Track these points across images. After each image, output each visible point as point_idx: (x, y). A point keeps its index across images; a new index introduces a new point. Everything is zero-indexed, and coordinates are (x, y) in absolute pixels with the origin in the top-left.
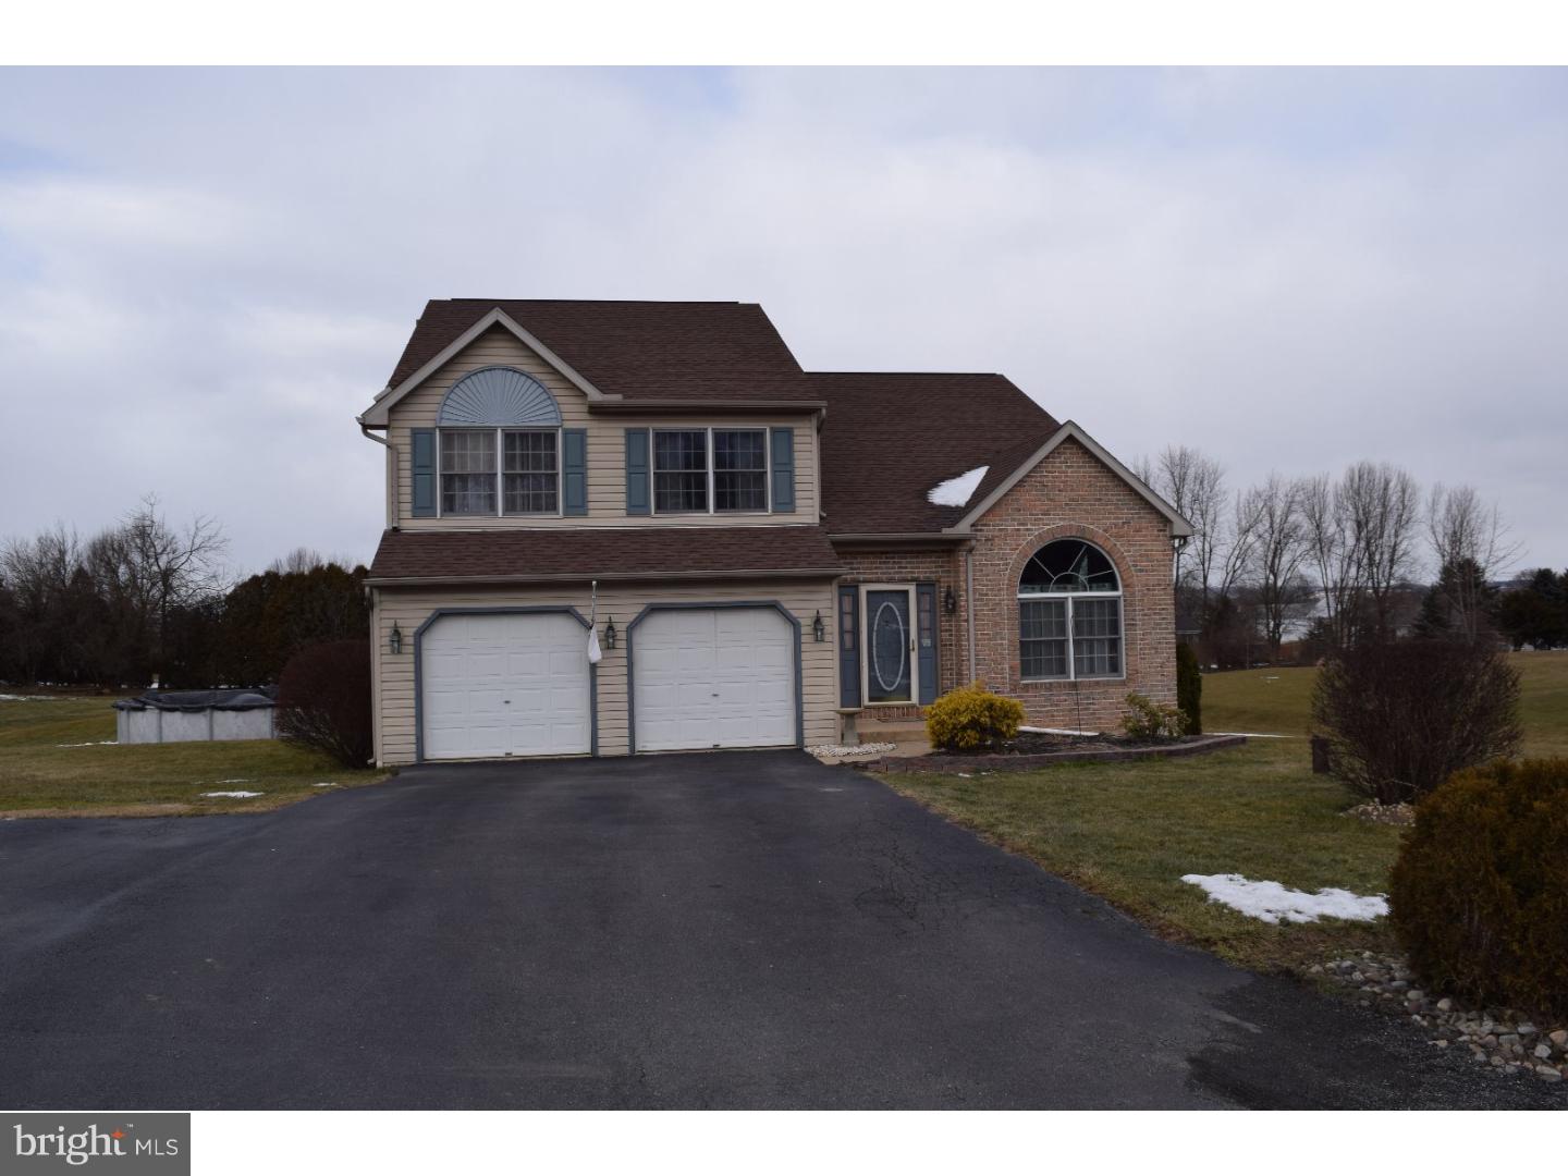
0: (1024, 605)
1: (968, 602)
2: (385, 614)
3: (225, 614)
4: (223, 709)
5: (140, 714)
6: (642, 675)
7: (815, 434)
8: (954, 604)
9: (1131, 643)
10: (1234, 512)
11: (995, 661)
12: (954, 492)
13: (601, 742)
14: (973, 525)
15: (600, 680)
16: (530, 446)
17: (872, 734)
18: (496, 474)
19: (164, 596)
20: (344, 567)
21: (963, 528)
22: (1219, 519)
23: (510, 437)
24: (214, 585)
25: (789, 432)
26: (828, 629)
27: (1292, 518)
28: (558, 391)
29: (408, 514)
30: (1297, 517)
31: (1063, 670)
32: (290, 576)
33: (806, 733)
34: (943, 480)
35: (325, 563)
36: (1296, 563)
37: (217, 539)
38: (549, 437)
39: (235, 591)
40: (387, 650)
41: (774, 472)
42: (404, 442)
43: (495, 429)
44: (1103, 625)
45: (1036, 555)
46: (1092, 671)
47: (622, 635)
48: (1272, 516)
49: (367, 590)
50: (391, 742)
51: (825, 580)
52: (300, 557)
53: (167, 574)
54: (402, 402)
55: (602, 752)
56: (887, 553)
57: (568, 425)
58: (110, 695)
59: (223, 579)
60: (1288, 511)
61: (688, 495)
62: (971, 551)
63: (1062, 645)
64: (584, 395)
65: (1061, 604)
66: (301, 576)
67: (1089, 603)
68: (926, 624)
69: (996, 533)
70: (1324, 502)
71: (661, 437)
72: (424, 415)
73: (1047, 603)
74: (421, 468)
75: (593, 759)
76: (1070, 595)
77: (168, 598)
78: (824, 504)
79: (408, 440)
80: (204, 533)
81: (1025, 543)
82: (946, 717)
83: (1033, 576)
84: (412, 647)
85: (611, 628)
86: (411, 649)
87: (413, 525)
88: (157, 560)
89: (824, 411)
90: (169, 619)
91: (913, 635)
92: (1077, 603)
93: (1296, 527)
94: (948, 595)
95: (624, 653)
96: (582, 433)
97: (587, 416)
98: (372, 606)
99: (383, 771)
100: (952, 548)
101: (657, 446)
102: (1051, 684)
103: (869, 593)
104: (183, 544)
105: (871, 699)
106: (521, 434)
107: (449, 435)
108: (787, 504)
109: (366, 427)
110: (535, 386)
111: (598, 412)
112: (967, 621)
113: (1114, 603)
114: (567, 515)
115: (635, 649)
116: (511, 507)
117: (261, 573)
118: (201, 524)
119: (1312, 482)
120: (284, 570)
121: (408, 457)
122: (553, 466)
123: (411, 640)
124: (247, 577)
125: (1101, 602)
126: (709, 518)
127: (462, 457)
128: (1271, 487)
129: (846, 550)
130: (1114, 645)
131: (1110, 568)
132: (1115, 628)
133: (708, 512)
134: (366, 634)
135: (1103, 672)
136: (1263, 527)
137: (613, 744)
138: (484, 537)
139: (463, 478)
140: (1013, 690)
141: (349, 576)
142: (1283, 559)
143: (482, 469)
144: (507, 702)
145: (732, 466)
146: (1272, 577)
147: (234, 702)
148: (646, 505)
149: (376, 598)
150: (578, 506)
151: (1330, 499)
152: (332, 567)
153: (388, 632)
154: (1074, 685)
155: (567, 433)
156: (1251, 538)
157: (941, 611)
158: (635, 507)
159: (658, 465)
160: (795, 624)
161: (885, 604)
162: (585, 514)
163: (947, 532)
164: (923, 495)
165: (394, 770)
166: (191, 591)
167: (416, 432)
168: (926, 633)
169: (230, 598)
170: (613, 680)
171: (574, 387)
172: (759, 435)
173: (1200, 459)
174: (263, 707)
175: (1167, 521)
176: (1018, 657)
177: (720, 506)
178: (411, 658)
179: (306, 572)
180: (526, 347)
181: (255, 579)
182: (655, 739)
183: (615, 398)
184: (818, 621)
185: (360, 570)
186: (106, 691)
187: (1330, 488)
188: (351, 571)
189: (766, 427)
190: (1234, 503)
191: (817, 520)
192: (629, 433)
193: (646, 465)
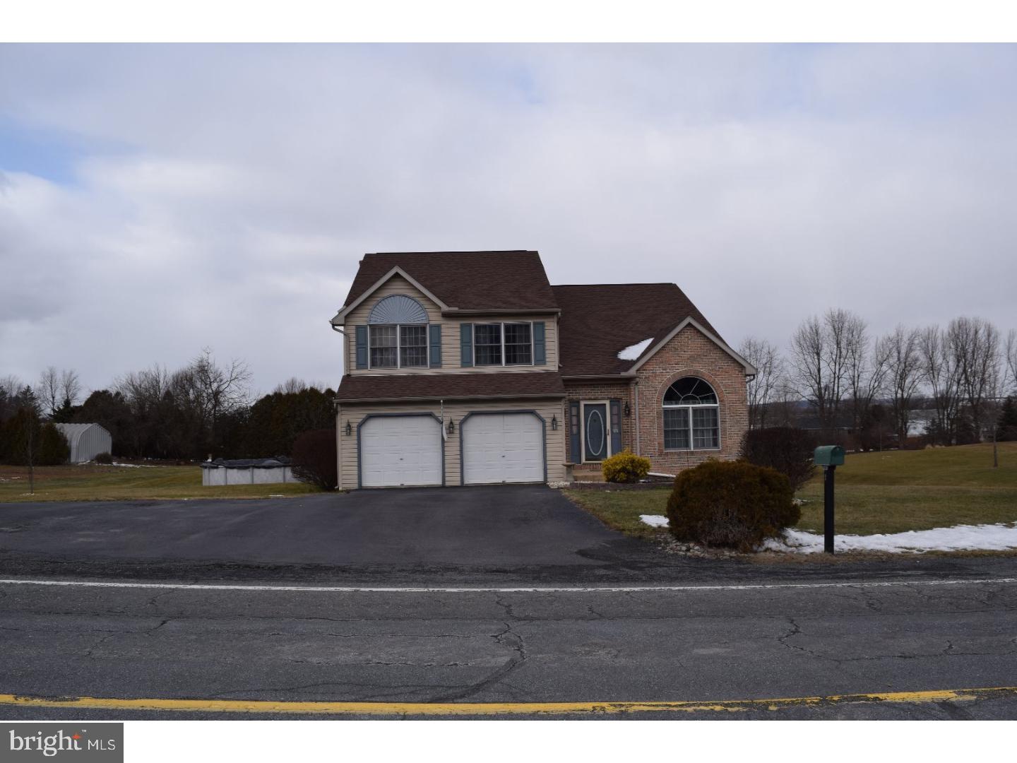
0: (666, 411)
1: (636, 409)
2: (343, 417)
3: (251, 418)
4: (259, 467)
5: (215, 470)
6: (467, 445)
7: (556, 324)
8: (629, 411)
9: (724, 430)
10: (874, 351)
11: (650, 440)
12: (631, 353)
13: (447, 479)
14: (638, 370)
15: (446, 449)
16: (414, 333)
17: (582, 476)
18: (396, 348)
19: (214, 407)
20: (319, 389)
21: (632, 372)
22: (864, 355)
23: (405, 329)
24: (244, 400)
25: (543, 324)
26: (559, 424)
27: (912, 354)
28: (427, 305)
29: (354, 368)
30: (918, 353)
31: (687, 445)
32: (288, 394)
33: (549, 476)
34: (628, 346)
35: (308, 387)
36: (915, 383)
37: (244, 373)
38: (423, 329)
39: (256, 404)
40: (344, 434)
41: (535, 344)
42: (352, 331)
43: (396, 325)
44: (709, 422)
45: (672, 385)
46: (703, 446)
47: (457, 427)
48: (899, 353)
49: (335, 405)
50: (346, 478)
51: (558, 399)
52: (293, 383)
53: (217, 394)
54: (351, 313)
55: (447, 484)
56: (594, 385)
57: (432, 323)
58: (185, 465)
59: (249, 397)
60: (910, 349)
61: (492, 356)
62: (637, 383)
63: (686, 432)
64: (440, 308)
65: (686, 410)
66: (294, 395)
67: (702, 410)
68: (615, 421)
69: (651, 374)
70: (935, 343)
71: (478, 328)
72: (362, 319)
73: (679, 410)
74: (361, 345)
75: (443, 487)
76: (691, 406)
77: (217, 409)
78: (561, 361)
79: (354, 331)
80: (237, 370)
81: (665, 379)
82: (610, 466)
83: (670, 396)
84: (356, 431)
85: (451, 423)
86: (355, 433)
87: (356, 373)
88: (210, 385)
89: (559, 314)
90: (218, 421)
91: (608, 427)
92: (695, 410)
93: (917, 360)
94: (627, 406)
95: (458, 436)
96: (439, 327)
97: (441, 318)
98: (336, 412)
99: (342, 491)
100: (627, 382)
101: (476, 332)
102: (680, 452)
103: (585, 405)
104: (226, 376)
105: (586, 460)
106: (409, 328)
107: (373, 327)
108: (541, 360)
109: (334, 325)
110: (415, 303)
111: (447, 316)
112: (635, 419)
113: (714, 410)
114: (432, 367)
115: (464, 433)
116: (404, 364)
117: (271, 393)
118: (236, 364)
119: (927, 330)
120: (284, 392)
121: (354, 340)
122: (425, 343)
123: (356, 429)
124: (263, 396)
125: (707, 409)
126: (503, 368)
127: (381, 339)
128: (898, 335)
129: (569, 384)
130: (715, 432)
131: (713, 392)
132: (715, 423)
133: (502, 365)
134: (334, 426)
135: (709, 446)
136: (893, 360)
137: (453, 480)
138: (391, 379)
139: (381, 350)
140: (660, 455)
141: (322, 395)
142: (907, 381)
143: (390, 345)
144: (401, 459)
145: (514, 342)
146: (900, 391)
147: (263, 464)
148: (471, 362)
149: (339, 409)
150: (437, 363)
151: (939, 342)
152: (312, 389)
153: (345, 425)
154: (692, 453)
155: (431, 326)
156: (885, 368)
157: (622, 413)
158: (465, 363)
159: (477, 341)
160: (543, 421)
161: (593, 411)
162: (441, 367)
163: (623, 374)
164: (616, 353)
165: (348, 491)
166: (230, 404)
167: (358, 327)
168: (616, 426)
169: (253, 408)
170: (453, 449)
171: (434, 304)
172: (528, 326)
173: (852, 317)
174: (278, 467)
175: (743, 367)
176: (663, 438)
177: (508, 361)
178: (356, 437)
179: (297, 393)
180: (411, 285)
181: (268, 397)
182: (473, 478)
183: (455, 309)
184: (554, 419)
185: (329, 392)
186: (182, 463)
187: (939, 334)
188: (323, 392)
189: (531, 321)
190: (873, 345)
191: (557, 369)
192: (462, 326)
193: (471, 342)
